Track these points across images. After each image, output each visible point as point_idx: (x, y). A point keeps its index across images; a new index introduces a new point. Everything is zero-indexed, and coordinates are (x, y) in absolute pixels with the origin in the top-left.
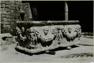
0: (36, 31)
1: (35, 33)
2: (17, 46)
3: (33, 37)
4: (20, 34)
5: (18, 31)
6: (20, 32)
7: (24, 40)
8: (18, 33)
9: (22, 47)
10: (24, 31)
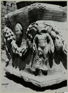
0: (52, 30)
1: (50, 34)
2: (7, 65)
3: (44, 45)
4: (11, 40)
5: (7, 35)
6: (11, 38)
7: (21, 55)
8: (8, 39)
9: (18, 69)
10: (20, 32)
